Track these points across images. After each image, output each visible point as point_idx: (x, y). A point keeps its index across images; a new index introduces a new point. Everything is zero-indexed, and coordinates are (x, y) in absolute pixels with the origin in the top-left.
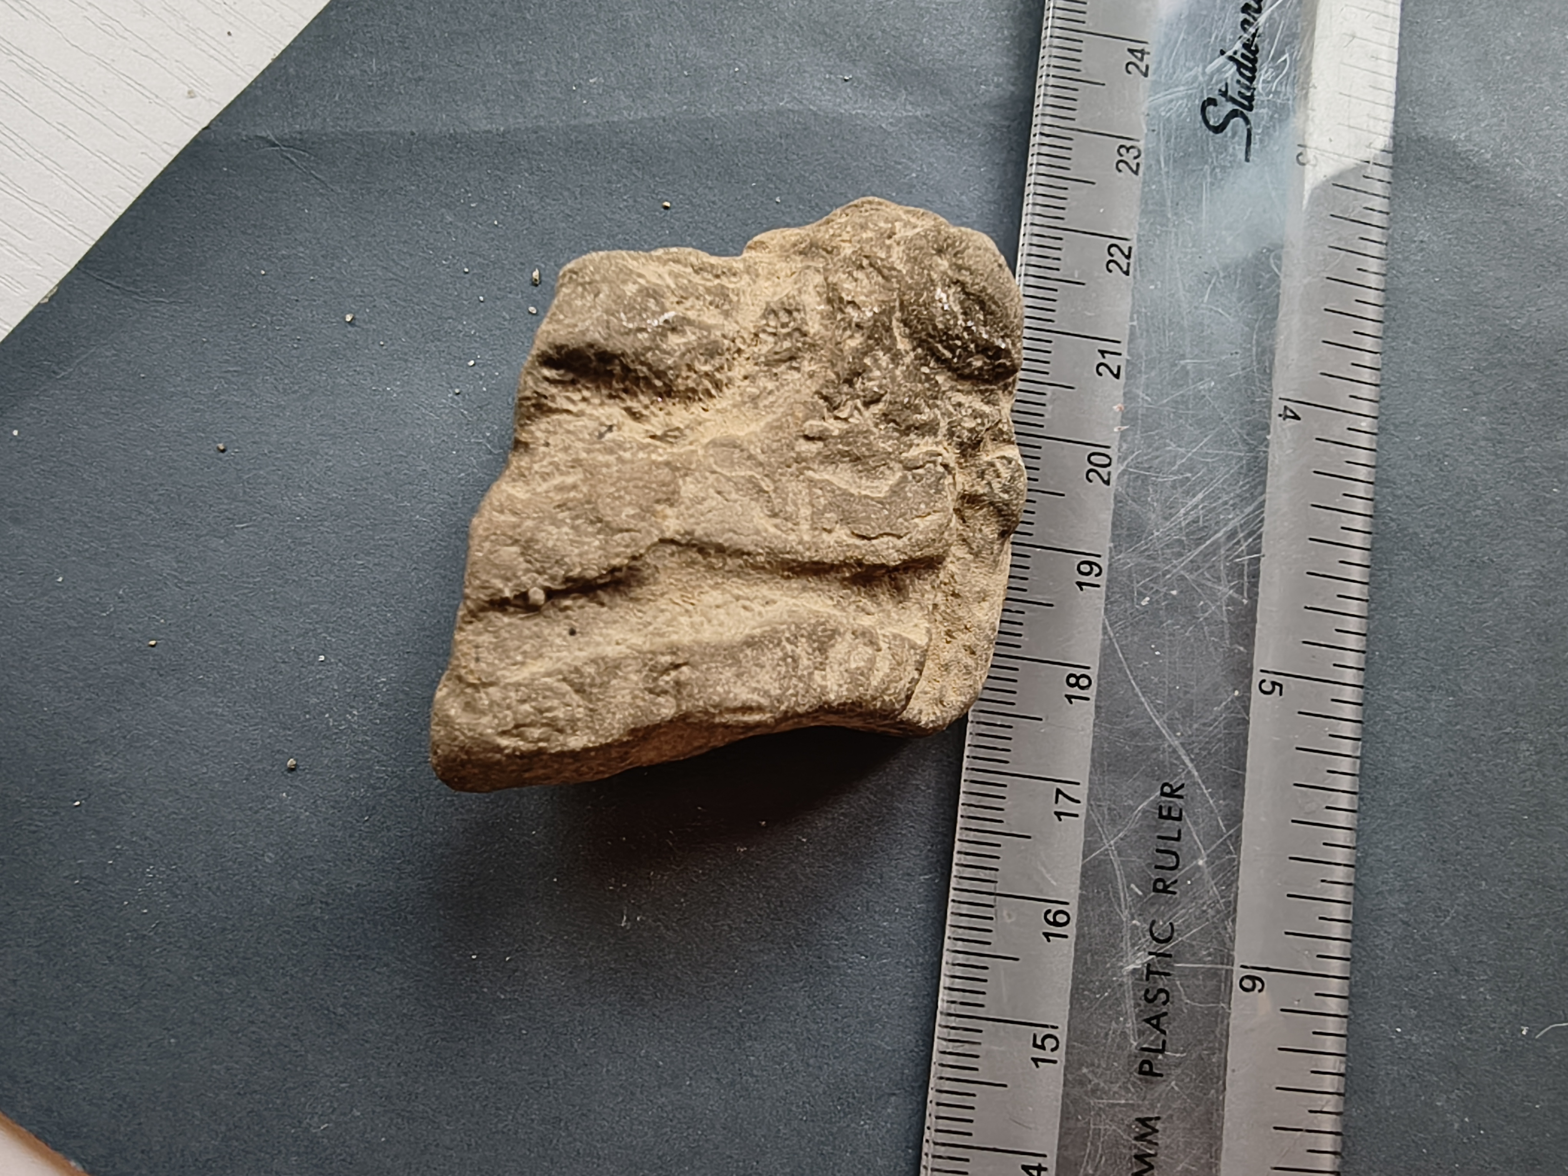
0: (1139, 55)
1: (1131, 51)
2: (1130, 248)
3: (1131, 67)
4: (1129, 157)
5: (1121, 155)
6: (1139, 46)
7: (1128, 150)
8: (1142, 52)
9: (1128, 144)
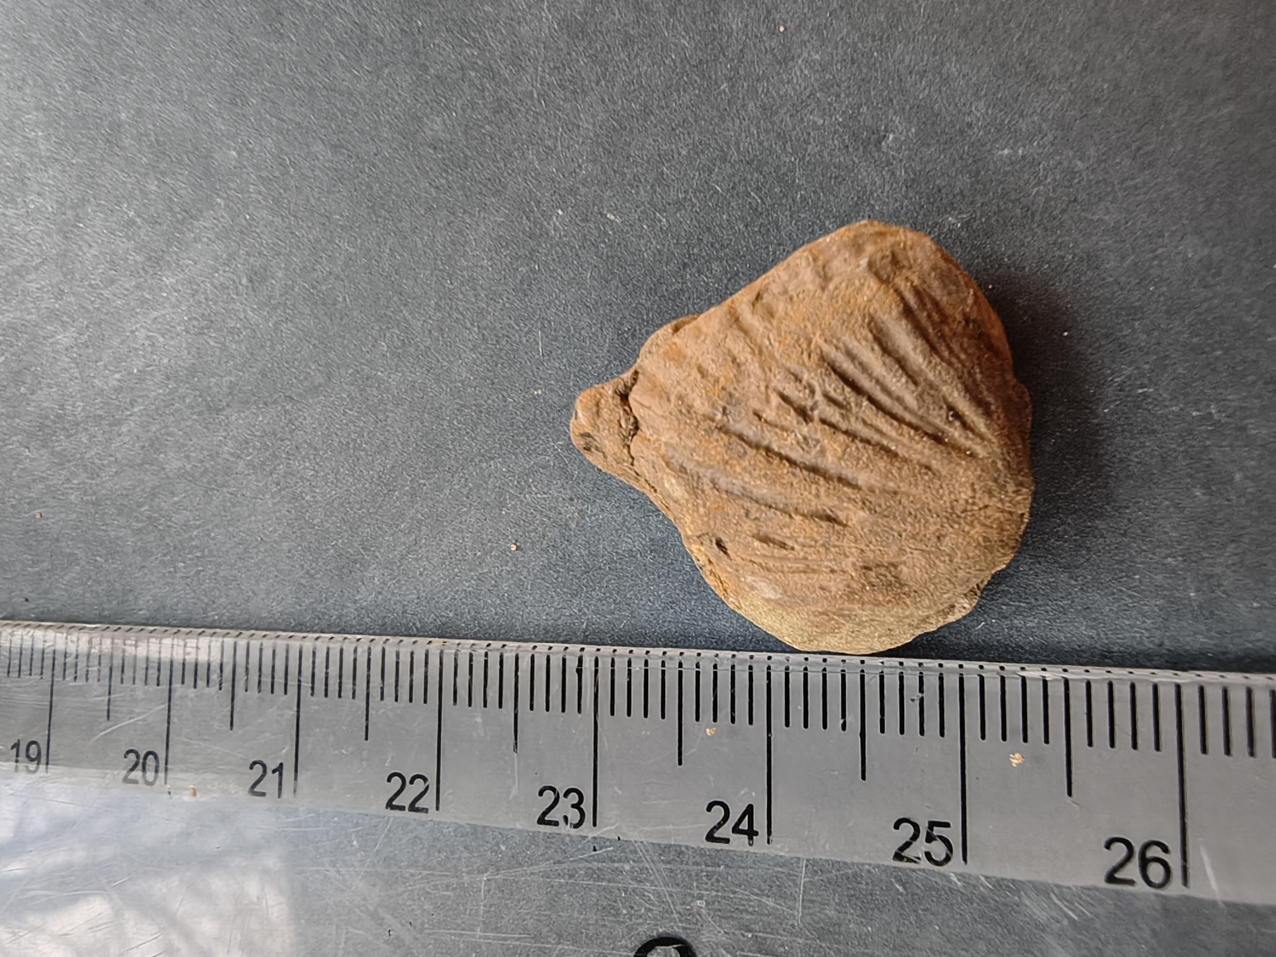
0: (744, 826)
1: (749, 811)
2: (426, 810)
3: (719, 812)
4: (565, 807)
5: (566, 795)
6: (760, 824)
7: (577, 806)
8: (751, 833)
9: (587, 806)
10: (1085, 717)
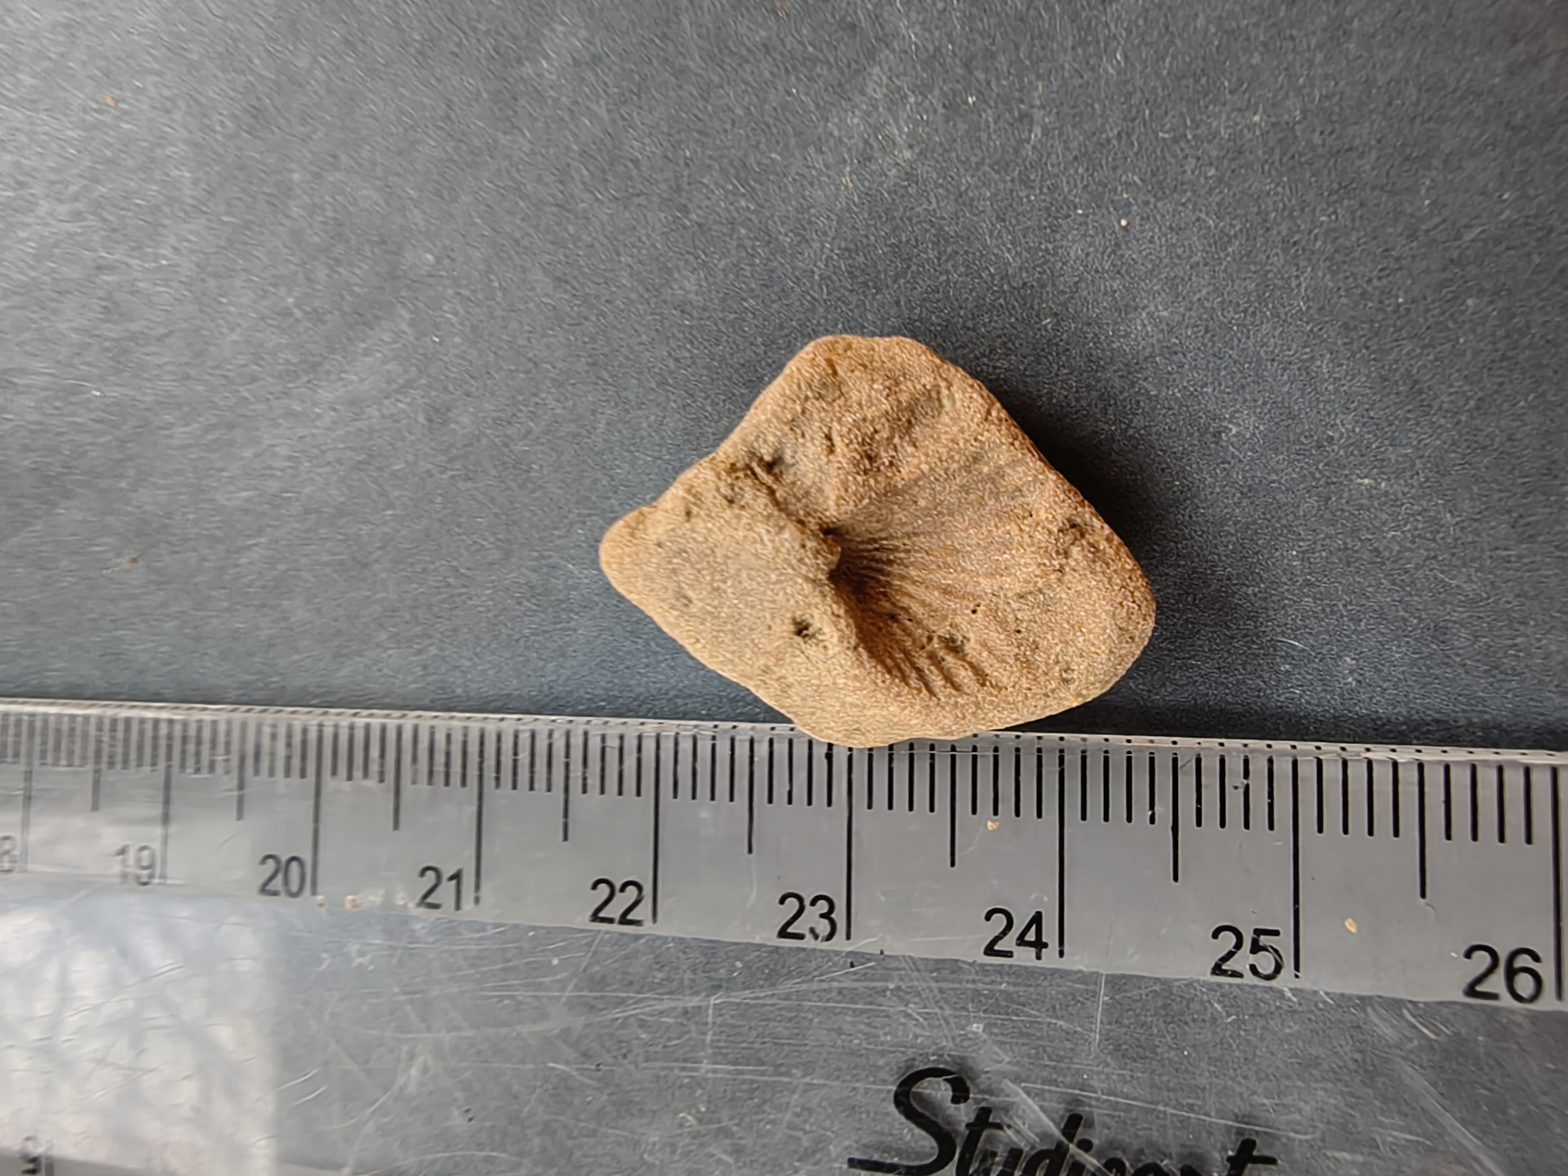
0: (1031, 936)
1: (1037, 919)
2: (640, 923)
3: (1000, 921)
4: (812, 917)
5: (813, 903)
6: (1050, 934)
7: (826, 916)
9: (839, 916)
10: (1443, 806)
